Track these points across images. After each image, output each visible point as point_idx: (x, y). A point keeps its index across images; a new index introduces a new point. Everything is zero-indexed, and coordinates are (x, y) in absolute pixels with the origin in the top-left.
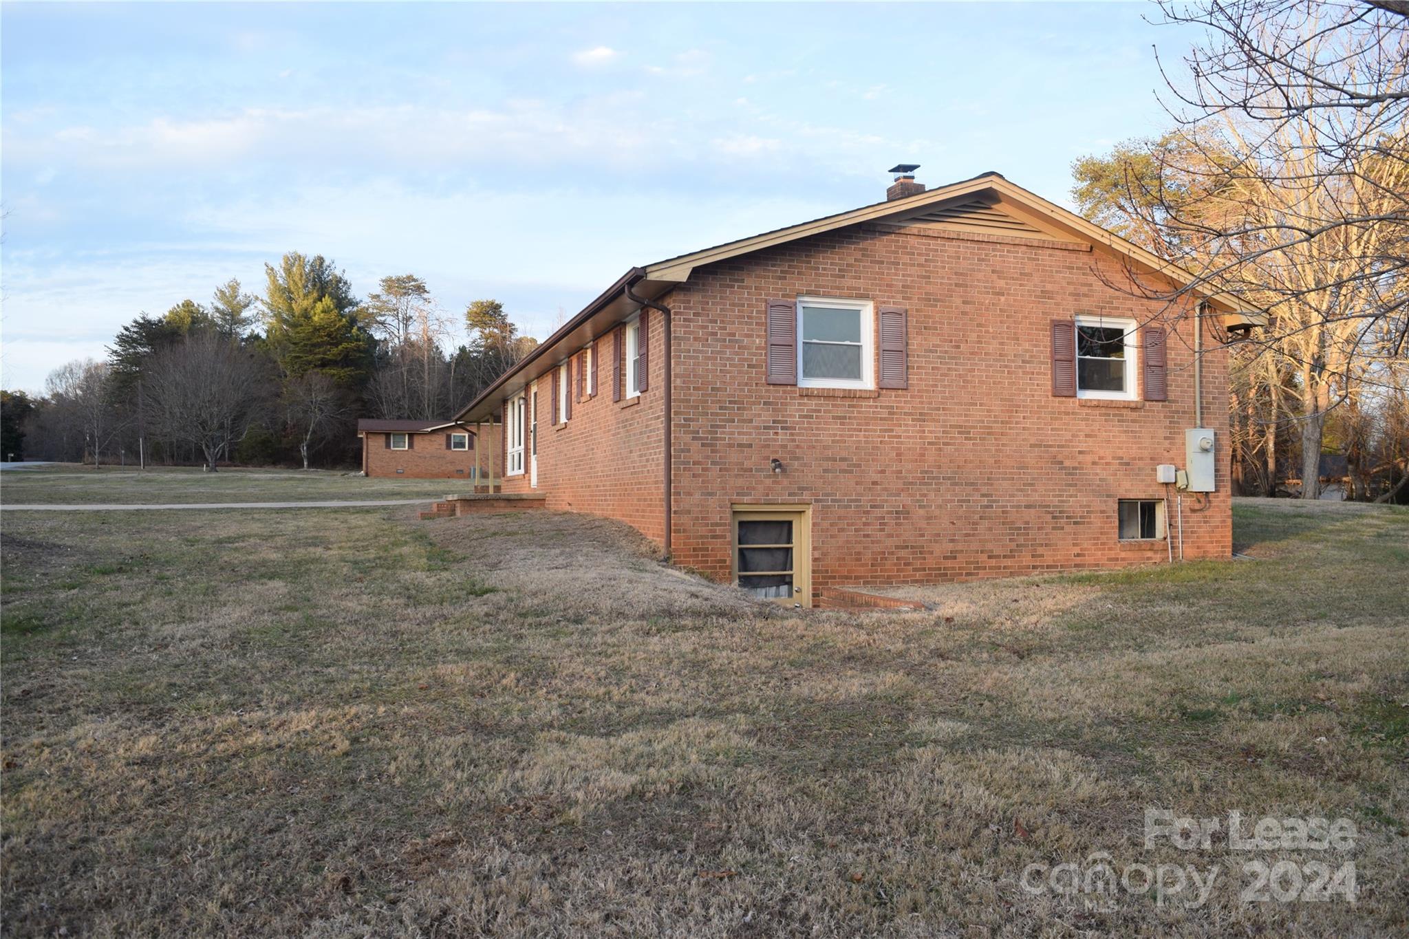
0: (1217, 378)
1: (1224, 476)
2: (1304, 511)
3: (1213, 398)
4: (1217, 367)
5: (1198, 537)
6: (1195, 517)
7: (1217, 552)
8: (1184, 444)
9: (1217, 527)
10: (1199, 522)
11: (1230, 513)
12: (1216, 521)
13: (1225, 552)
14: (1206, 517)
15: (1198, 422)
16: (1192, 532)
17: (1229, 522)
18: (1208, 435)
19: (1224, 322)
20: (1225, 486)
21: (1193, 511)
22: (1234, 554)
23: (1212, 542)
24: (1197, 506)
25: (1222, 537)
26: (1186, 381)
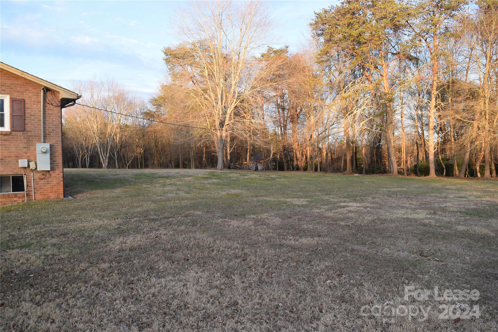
0: (54, 121)
1: (58, 163)
2: (171, 175)
3: (52, 130)
4: (55, 117)
5: (44, 190)
6: (42, 182)
7: (55, 196)
8: (35, 150)
9: (55, 185)
10: (44, 184)
11: (62, 179)
12: (55, 182)
13: (60, 196)
14: (48, 181)
15: (42, 140)
16: (40, 188)
17: (62, 183)
18: (47, 146)
19: (59, 97)
20: (59, 168)
21: (42, 179)
22: (64, 196)
23: (52, 192)
24: (43, 177)
25: (58, 190)
26: (37, 123)
